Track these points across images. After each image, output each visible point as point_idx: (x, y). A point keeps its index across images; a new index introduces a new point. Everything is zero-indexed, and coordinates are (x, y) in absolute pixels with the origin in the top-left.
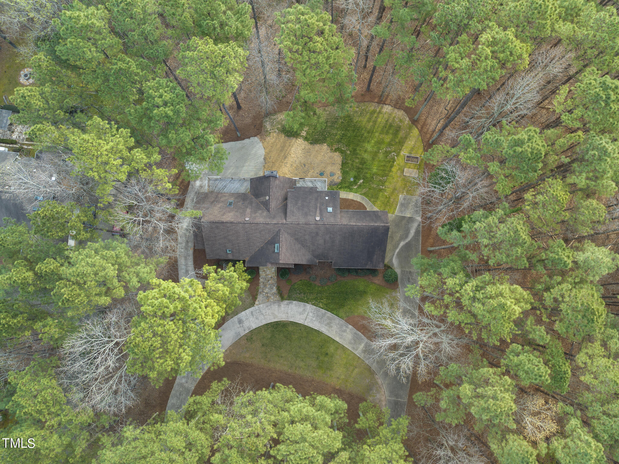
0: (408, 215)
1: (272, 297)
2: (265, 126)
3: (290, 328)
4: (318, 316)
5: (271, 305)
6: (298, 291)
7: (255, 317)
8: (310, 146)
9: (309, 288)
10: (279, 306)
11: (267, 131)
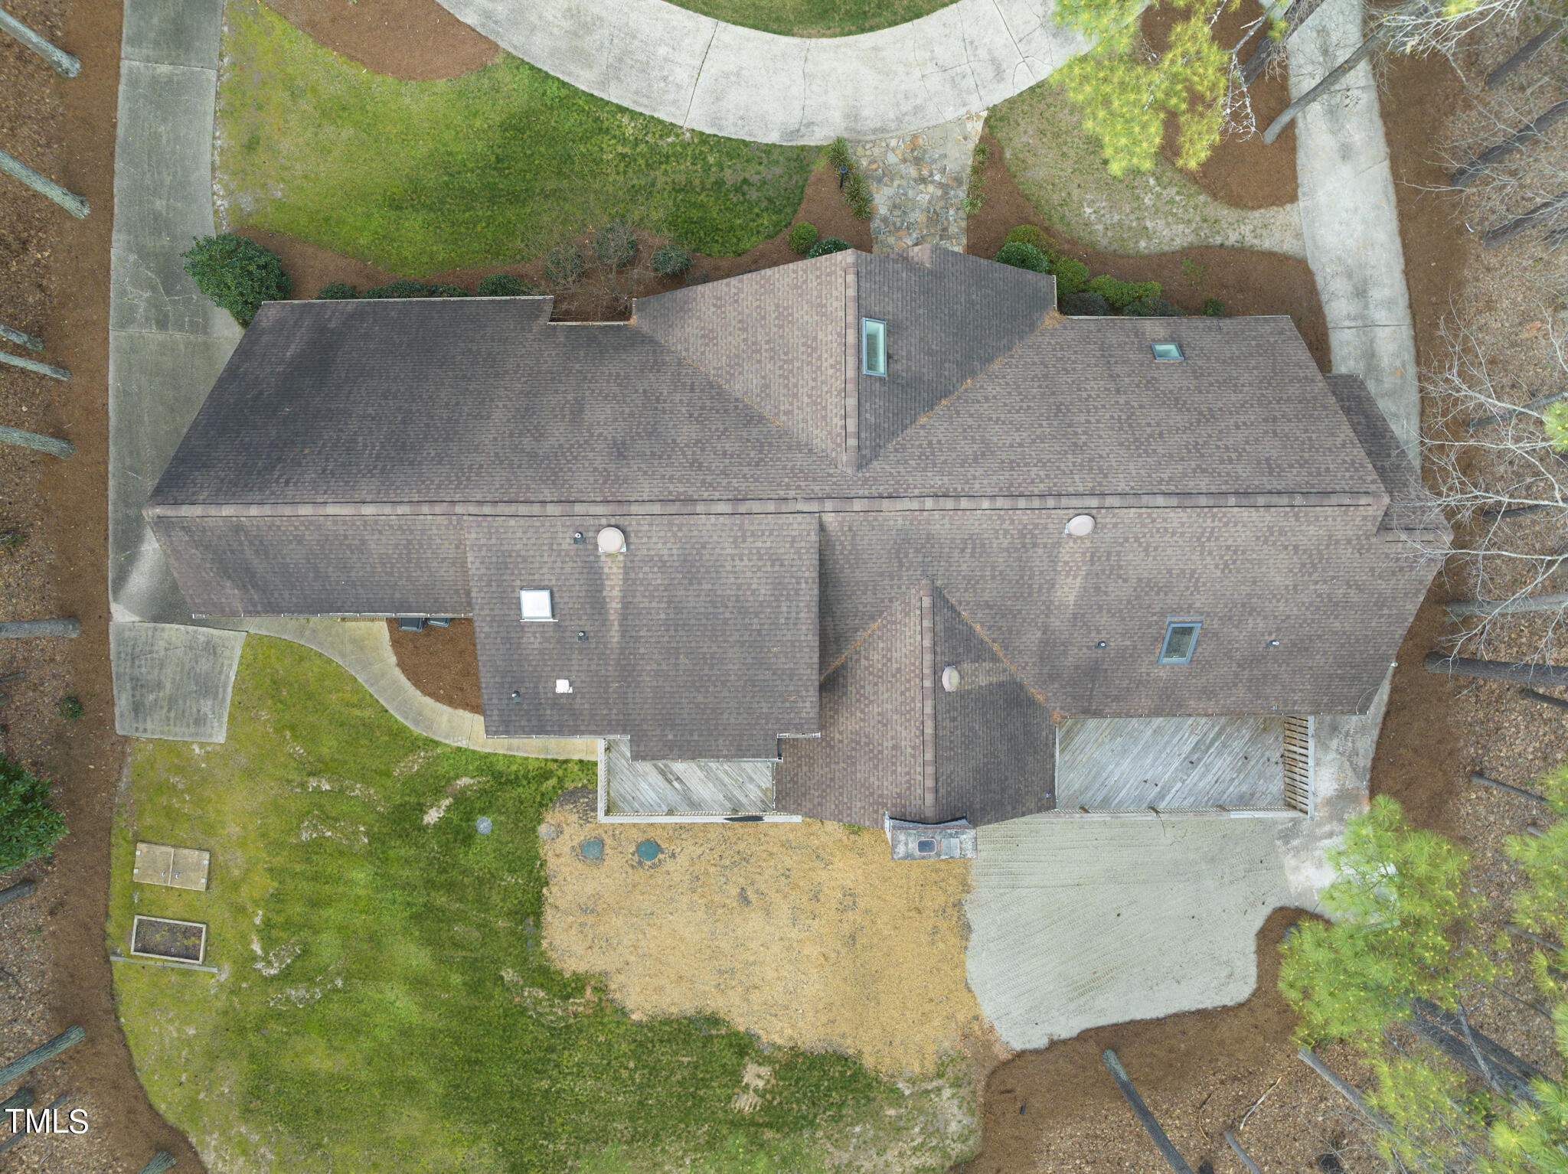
0: (174, 632)
1: (892, 159)
2: (971, 1112)
4: (644, 69)
5: (899, 120)
6: (753, 195)
7: (983, 53)
8: (716, 1004)
9: (695, 214)
10: (853, 116)
11: (956, 1084)
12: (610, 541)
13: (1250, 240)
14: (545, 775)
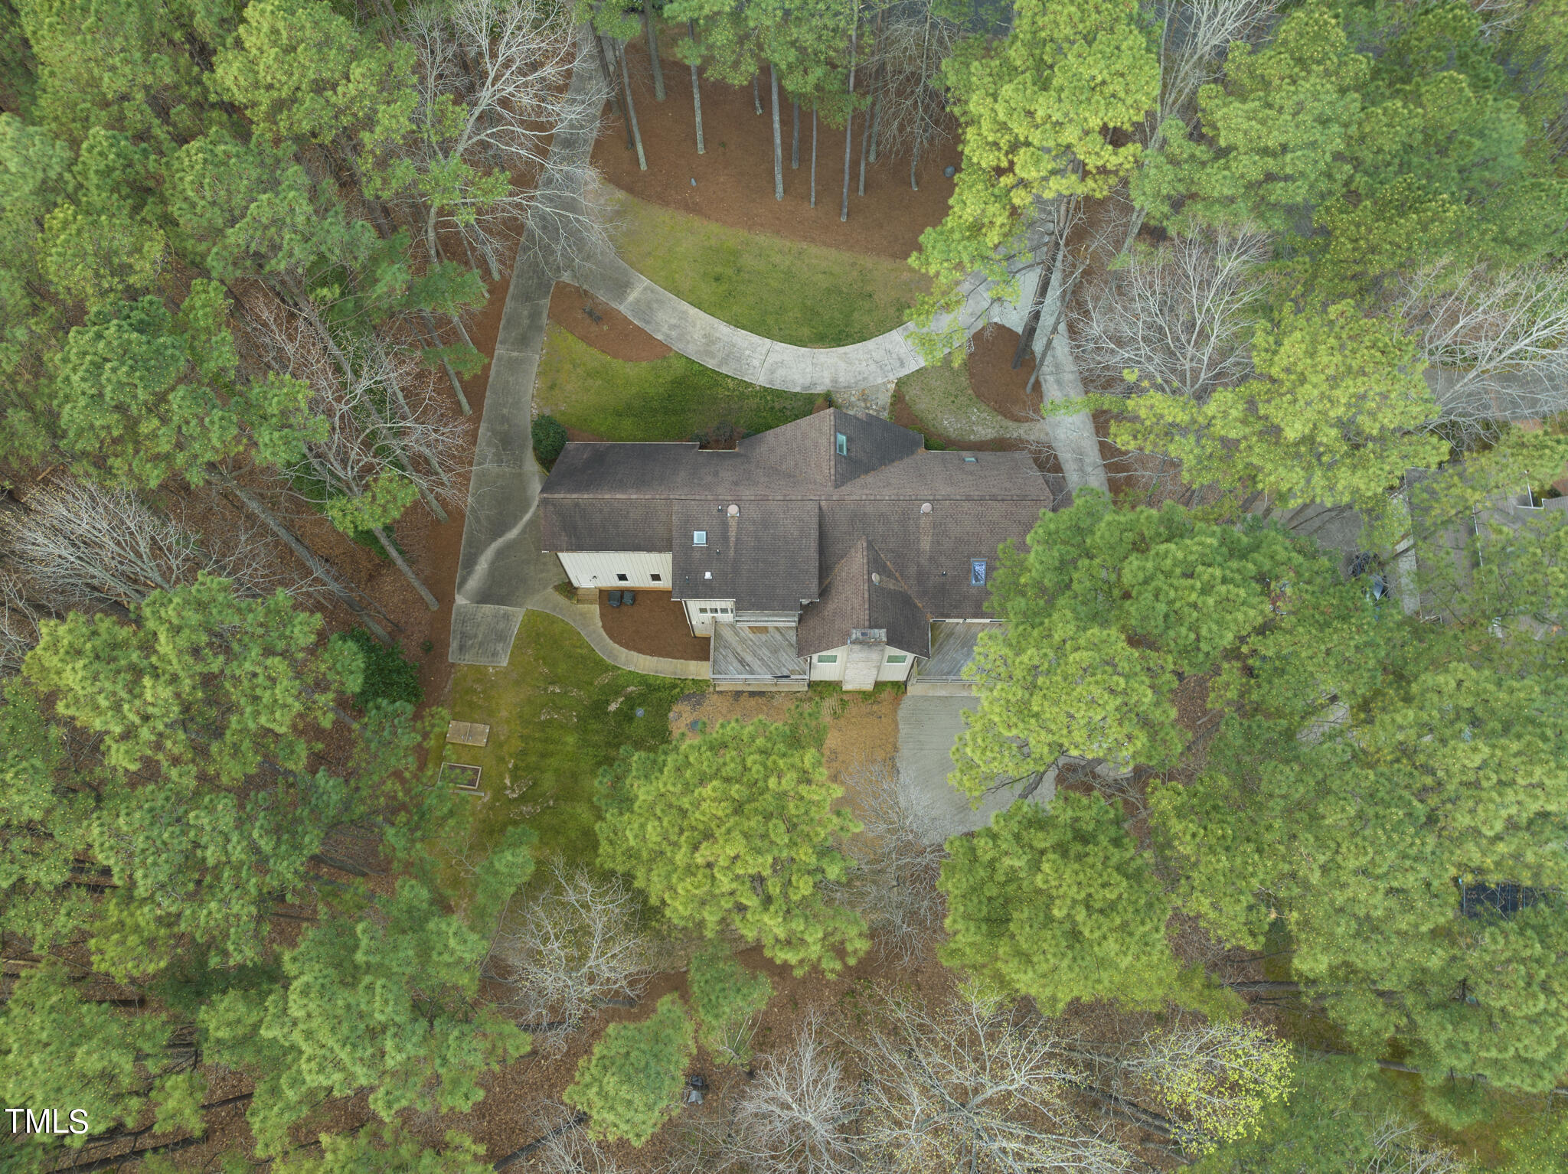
0: (488, 608)
1: (853, 399)
3: (806, 331)
4: (739, 360)
5: (856, 383)
7: (894, 356)
10: (835, 381)
12: (733, 510)
13: (1024, 436)
14: (674, 686)
